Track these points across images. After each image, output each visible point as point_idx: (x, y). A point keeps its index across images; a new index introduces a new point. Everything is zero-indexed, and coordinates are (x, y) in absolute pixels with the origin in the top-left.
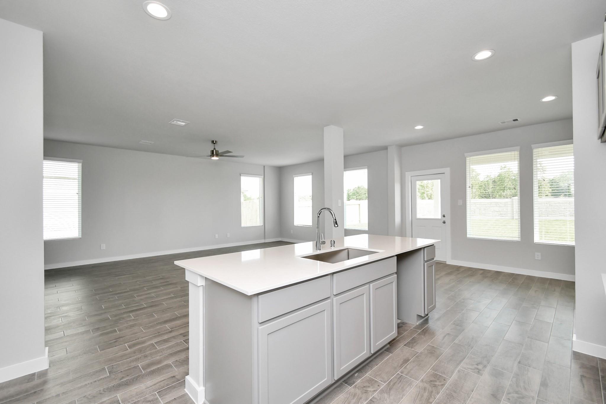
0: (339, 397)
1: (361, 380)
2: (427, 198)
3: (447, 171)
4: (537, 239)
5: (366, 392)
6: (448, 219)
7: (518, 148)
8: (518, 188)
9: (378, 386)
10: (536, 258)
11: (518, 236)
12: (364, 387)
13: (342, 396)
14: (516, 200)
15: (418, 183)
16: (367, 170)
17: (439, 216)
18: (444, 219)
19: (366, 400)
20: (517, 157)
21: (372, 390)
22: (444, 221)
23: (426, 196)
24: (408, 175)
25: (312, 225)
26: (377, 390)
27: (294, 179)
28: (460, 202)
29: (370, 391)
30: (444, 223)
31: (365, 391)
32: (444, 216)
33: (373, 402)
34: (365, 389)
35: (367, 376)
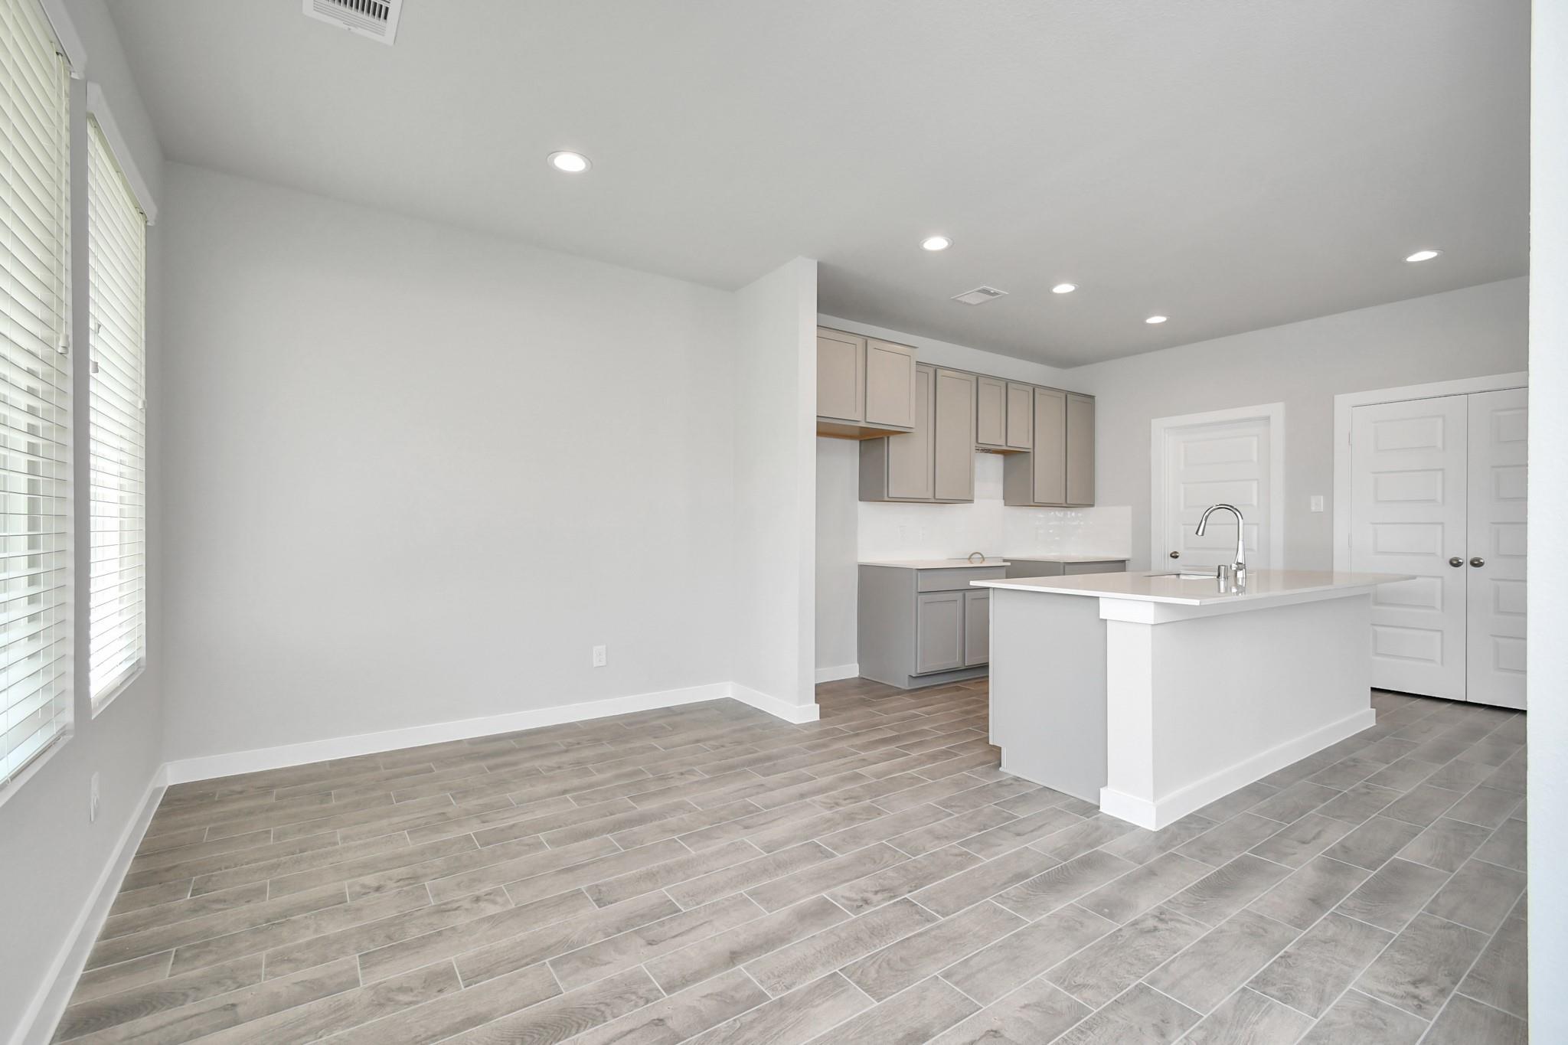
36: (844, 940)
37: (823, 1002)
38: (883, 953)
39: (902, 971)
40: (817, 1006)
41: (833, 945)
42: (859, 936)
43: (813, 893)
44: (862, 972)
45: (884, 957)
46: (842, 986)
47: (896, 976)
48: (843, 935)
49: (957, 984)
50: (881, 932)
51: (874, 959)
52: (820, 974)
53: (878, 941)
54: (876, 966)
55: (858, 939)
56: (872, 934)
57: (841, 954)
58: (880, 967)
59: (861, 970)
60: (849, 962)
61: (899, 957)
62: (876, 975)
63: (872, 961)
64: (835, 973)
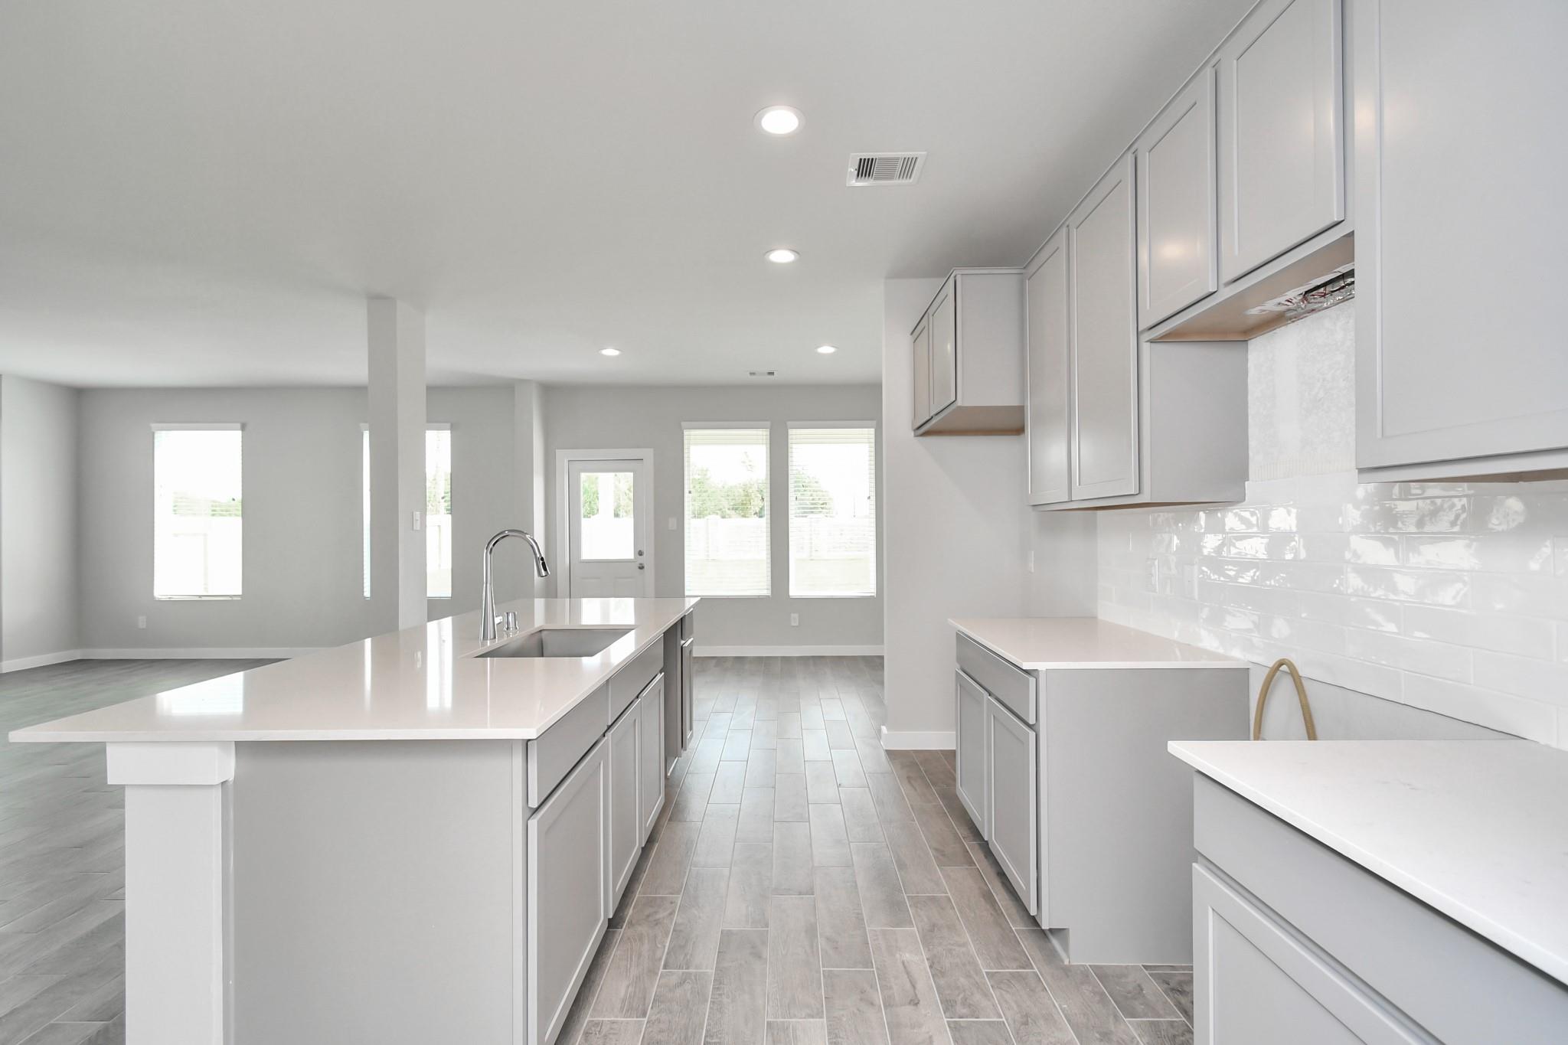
0: (612, 957)
1: (634, 908)
3: (648, 454)
4: (796, 590)
5: (657, 923)
6: (648, 560)
7: (768, 423)
8: (767, 499)
9: (672, 903)
10: (793, 624)
11: (766, 587)
12: (648, 916)
13: (619, 952)
14: (764, 523)
15: (584, 476)
16: (449, 435)
17: (629, 554)
19: (667, 936)
20: (764, 441)
21: (666, 914)
22: (641, 564)
24: (563, 457)
25: (240, 593)
26: (674, 911)
27: (156, 435)
28: (672, 523)
29: (664, 918)
30: (641, 567)
31: (655, 923)
32: (641, 553)
33: (681, 931)
34: (651, 919)
35: (639, 897)
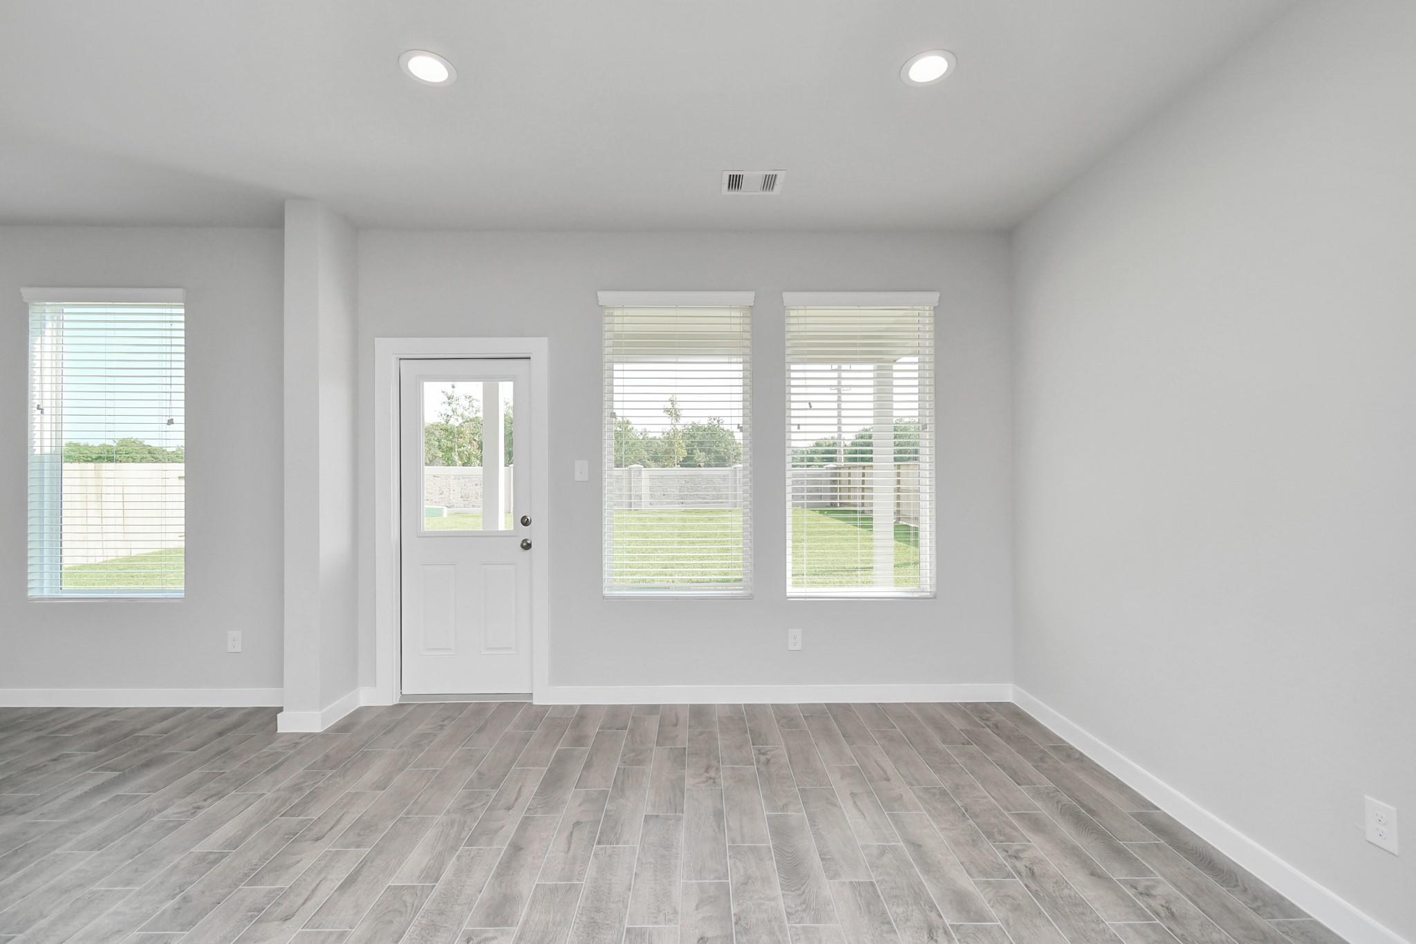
2: (460, 462)
18: (525, 532)
23: (456, 458)
36: (453, 905)
37: (427, 864)
38: (410, 918)
39: (385, 914)
40: (430, 860)
41: (458, 896)
42: (444, 916)
43: (526, 922)
44: (417, 894)
45: (408, 914)
46: (423, 878)
47: (386, 909)
48: (457, 908)
49: (331, 933)
50: (427, 931)
51: (414, 908)
52: (447, 874)
53: (423, 922)
54: (409, 905)
55: (441, 913)
56: (433, 925)
57: (444, 895)
58: (406, 906)
59: (419, 894)
60: (434, 894)
61: (395, 922)
62: (404, 899)
63: (415, 905)
64: (437, 881)
